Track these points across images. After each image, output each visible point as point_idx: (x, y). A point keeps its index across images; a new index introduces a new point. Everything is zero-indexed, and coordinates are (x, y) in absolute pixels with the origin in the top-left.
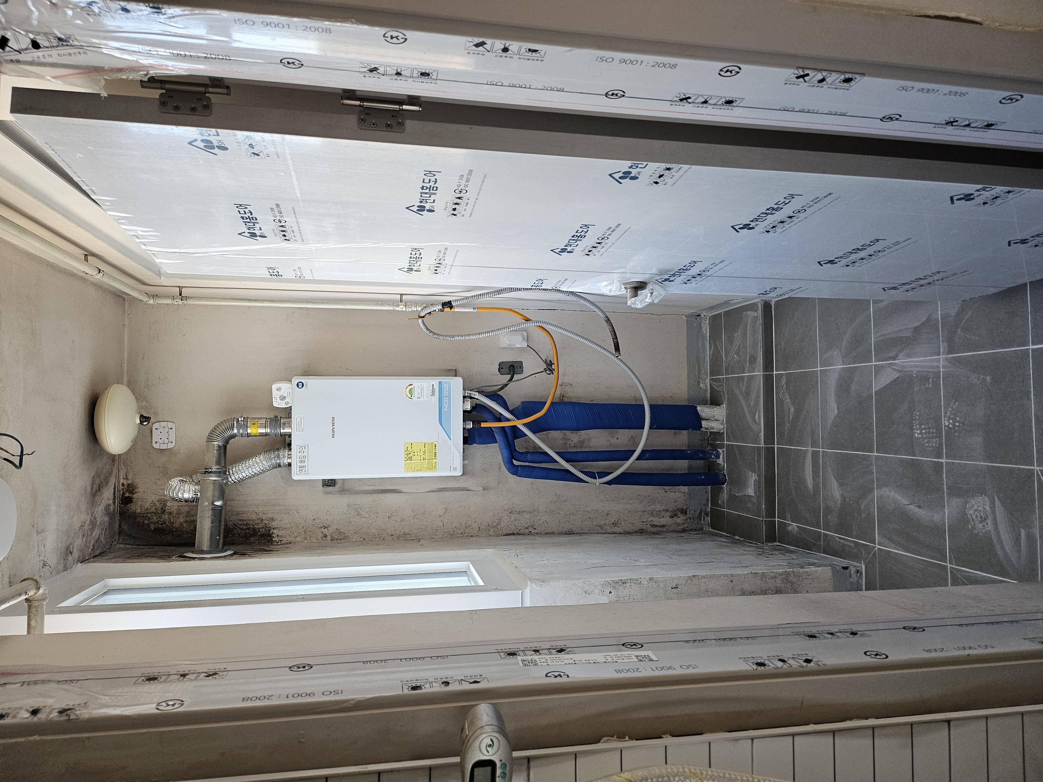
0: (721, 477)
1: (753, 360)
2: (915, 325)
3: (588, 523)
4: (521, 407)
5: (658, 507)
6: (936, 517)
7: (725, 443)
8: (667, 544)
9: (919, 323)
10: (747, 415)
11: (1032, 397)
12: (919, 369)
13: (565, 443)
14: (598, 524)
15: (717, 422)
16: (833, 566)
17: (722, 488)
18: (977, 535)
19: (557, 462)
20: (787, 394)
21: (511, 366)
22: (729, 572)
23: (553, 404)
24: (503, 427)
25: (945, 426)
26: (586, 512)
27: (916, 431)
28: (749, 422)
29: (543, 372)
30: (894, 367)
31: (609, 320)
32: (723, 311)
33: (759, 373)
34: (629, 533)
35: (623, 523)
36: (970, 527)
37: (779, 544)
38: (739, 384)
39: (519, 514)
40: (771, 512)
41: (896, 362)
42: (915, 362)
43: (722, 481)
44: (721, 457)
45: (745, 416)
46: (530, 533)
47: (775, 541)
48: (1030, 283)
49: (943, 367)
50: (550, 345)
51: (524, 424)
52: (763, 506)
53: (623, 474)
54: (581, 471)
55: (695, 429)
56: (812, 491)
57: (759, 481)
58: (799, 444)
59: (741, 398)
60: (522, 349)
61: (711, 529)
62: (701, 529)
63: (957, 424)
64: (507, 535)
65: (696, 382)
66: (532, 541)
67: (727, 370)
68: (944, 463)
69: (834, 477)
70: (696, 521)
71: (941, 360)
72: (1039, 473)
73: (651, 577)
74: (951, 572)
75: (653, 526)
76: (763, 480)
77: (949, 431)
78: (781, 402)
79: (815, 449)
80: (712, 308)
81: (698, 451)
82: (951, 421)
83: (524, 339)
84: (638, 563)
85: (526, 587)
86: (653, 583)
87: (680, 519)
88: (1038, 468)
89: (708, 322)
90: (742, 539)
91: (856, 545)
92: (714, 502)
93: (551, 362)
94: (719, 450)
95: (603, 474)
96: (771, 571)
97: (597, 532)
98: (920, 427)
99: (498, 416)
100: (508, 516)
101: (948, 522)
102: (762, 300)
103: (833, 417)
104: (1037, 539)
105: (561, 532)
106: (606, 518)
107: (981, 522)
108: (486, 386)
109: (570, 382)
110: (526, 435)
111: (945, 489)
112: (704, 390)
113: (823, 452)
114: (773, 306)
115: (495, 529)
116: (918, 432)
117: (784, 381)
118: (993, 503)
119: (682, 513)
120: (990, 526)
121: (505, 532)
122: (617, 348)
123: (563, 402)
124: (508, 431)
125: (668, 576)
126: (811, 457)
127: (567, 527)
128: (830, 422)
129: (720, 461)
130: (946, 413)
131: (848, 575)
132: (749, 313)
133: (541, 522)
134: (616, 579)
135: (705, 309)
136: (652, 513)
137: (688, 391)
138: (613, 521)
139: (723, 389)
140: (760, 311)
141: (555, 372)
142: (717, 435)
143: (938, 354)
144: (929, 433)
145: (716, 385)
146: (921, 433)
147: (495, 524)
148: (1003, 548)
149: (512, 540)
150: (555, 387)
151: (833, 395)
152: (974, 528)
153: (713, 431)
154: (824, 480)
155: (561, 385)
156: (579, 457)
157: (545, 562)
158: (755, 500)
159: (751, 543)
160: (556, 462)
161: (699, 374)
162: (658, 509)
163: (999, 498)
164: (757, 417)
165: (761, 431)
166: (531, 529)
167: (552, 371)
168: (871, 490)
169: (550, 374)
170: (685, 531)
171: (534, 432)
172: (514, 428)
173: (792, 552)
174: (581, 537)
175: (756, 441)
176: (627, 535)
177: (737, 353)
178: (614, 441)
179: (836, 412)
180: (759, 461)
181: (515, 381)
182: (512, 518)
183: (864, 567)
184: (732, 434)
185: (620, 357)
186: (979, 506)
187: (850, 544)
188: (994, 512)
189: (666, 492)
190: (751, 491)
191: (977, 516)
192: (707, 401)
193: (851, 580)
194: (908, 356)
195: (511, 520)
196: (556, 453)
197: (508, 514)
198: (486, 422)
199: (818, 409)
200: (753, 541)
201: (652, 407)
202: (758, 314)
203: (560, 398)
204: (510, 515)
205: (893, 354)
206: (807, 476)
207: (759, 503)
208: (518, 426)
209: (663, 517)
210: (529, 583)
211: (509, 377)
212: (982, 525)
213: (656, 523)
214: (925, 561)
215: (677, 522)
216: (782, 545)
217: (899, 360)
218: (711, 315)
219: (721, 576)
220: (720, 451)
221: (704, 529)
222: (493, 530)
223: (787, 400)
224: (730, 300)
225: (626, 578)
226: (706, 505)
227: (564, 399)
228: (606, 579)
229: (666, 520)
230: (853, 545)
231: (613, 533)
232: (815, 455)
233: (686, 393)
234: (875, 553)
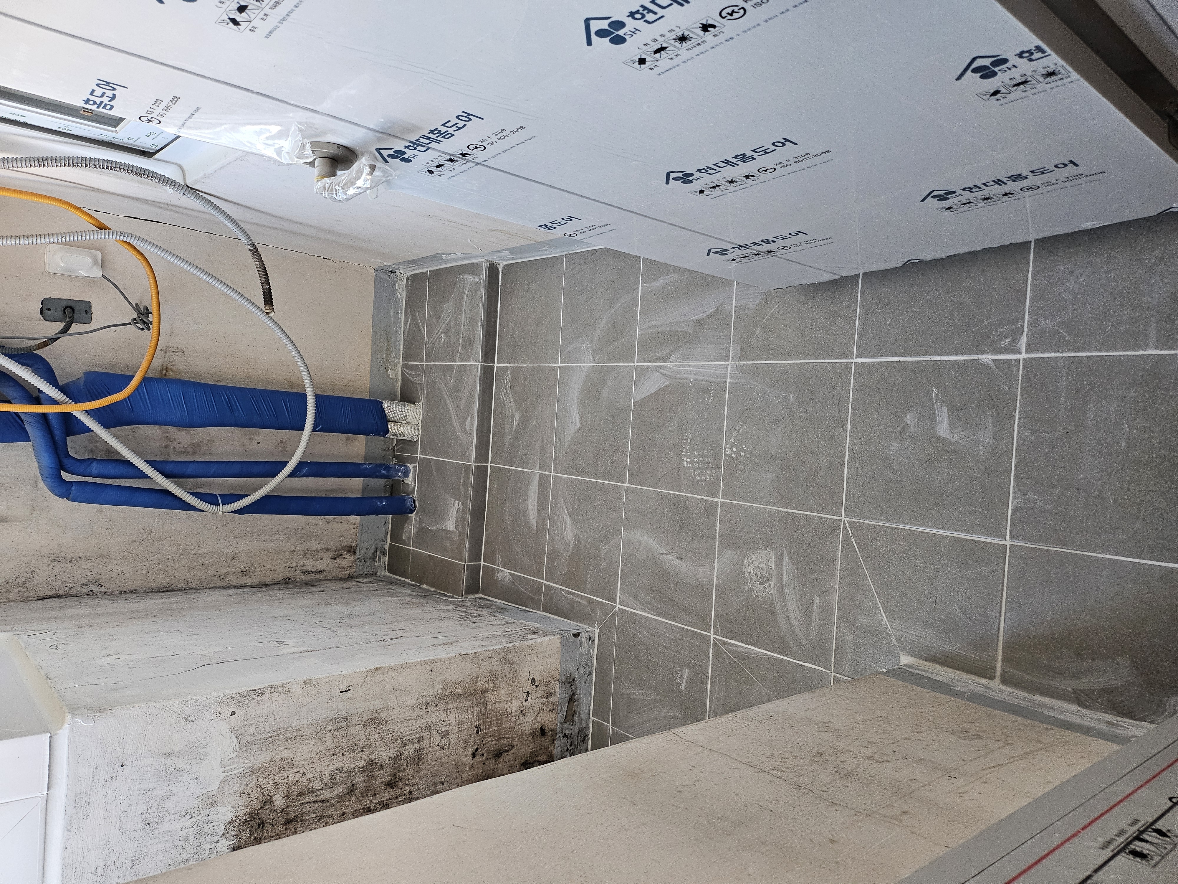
0: (409, 503)
1: (469, 343)
2: (697, 317)
3: (199, 573)
4: (83, 379)
5: (315, 545)
6: (702, 572)
7: (419, 455)
8: (328, 604)
9: (703, 315)
10: (454, 418)
11: (849, 426)
12: (698, 377)
13: (166, 447)
14: (216, 573)
15: (410, 425)
16: (560, 632)
17: (409, 518)
18: (754, 600)
19: (149, 477)
20: (511, 395)
21: (67, 307)
22: (428, 655)
23: (145, 380)
24: (44, 415)
25: (726, 455)
26: (198, 555)
27: (685, 459)
28: (457, 430)
29: (130, 324)
30: (662, 371)
31: (257, 251)
32: (428, 269)
33: (476, 363)
34: (267, 585)
35: (258, 570)
36: (746, 588)
37: (482, 596)
38: (445, 376)
39: (71, 562)
40: (475, 555)
41: (668, 364)
42: (693, 367)
43: (411, 509)
44: (411, 475)
45: (450, 420)
46: (91, 594)
47: (478, 592)
48: (863, 274)
49: (731, 378)
50: (146, 281)
51: (87, 411)
52: (467, 546)
53: (266, 497)
54: (191, 493)
55: (377, 435)
56: (535, 528)
57: (464, 512)
58: (522, 464)
59: (446, 394)
60: (90, 281)
61: (387, 574)
62: (374, 574)
63: (742, 454)
64: (44, 598)
65: (383, 368)
66: (92, 611)
67: (428, 354)
68: (720, 504)
69: (567, 510)
70: (368, 563)
71: (730, 367)
72: (847, 525)
73: (308, 678)
74: (715, 644)
75: (305, 572)
76: (469, 511)
77: (731, 462)
78: (502, 405)
79: (543, 473)
80: (414, 262)
81: (381, 465)
82: (734, 449)
83: (95, 262)
84: (284, 650)
85: (62, 726)
86: (309, 688)
87: (345, 561)
88: (846, 519)
89: (404, 283)
90: (433, 589)
91: (589, 603)
92: (396, 536)
93: (147, 309)
94: (408, 465)
95: (229, 498)
96: (485, 649)
97: (214, 585)
98: (692, 454)
99: (35, 394)
100: (49, 565)
101: (717, 580)
102: (487, 260)
103: (574, 432)
104: (834, 609)
105: (149, 588)
106: (231, 563)
107: (761, 583)
108: (11, 338)
109: (181, 347)
110: (90, 430)
111: (718, 537)
112: (393, 379)
113: (555, 477)
114: (500, 271)
115: (21, 589)
116: (689, 460)
117: (508, 377)
118: (780, 560)
119: (349, 552)
120: (773, 589)
121: (41, 594)
122: (268, 299)
123: (165, 379)
124: (55, 423)
125: (335, 674)
126: (537, 483)
127: (161, 580)
128: (568, 438)
129: (409, 480)
130: (728, 438)
131: (579, 643)
132: (467, 276)
133: (114, 574)
134: (244, 689)
135: (403, 263)
136: (305, 554)
137: (371, 378)
138: (242, 567)
139: (421, 380)
140: (483, 276)
141: (154, 327)
142: (406, 444)
143: (726, 358)
144: (703, 462)
145: (411, 375)
146: (692, 462)
147: (21, 580)
148: (787, 617)
149: (52, 609)
150: (151, 352)
151: (576, 401)
152: (751, 590)
153: (404, 438)
154: (553, 515)
155: (165, 351)
156: (190, 470)
157: (111, 659)
158: (455, 538)
159: (446, 596)
160: (147, 477)
161: (387, 356)
162: (314, 548)
163: (789, 554)
164: (468, 423)
165: (472, 443)
166: (92, 587)
167: (147, 325)
168: (617, 532)
169: (143, 329)
170: (352, 577)
171: (106, 425)
172: (67, 417)
173: (503, 610)
174: (185, 597)
175: (465, 456)
176: (264, 589)
177: (446, 332)
178: (252, 446)
179: (578, 425)
180: (465, 484)
181: (71, 334)
182: (57, 570)
183: (597, 631)
184: (429, 445)
185: (272, 315)
186: (761, 563)
187: (581, 601)
188: (780, 572)
189: (329, 522)
190: (450, 525)
191: (757, 575)
192: (395, 395)
193: (582, 651)
194: (685, 358)
195: (55, 573)
196: (148, 462)
197: (49, 563)
198: (9, 402)
199: (553, 420)
200: (449, 592)
201: (318, 398)
202: (480, 279)
203: (161, 371)
204: (53, 564)
205: (664, 353)
206: (530, 508)
207: (461, 543)
208: (74, 413)
209: (322, 559)
210: (68, 717)
211: (61, 326)
212: (762, 586)
213: (310, 568)
214: (680, 628)
215: (342, 565)
216: (487, 597)
217: (671, 362)
218: (411, 273)
219: (417, 663)
220: (410, 466)
221: (378, 574)
222: (16, 591)
223: (511, 403)
224: (443, 254)
225: (263, 686)
226: (384, 540)
227: (167, 374)
228: (227, 692)
229: (325, 563)
230: (585, 603)
231: (241, 586)
232: (544, 480)
233: (368, 381)
234: (614, 614)
